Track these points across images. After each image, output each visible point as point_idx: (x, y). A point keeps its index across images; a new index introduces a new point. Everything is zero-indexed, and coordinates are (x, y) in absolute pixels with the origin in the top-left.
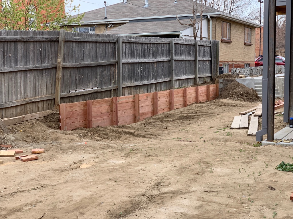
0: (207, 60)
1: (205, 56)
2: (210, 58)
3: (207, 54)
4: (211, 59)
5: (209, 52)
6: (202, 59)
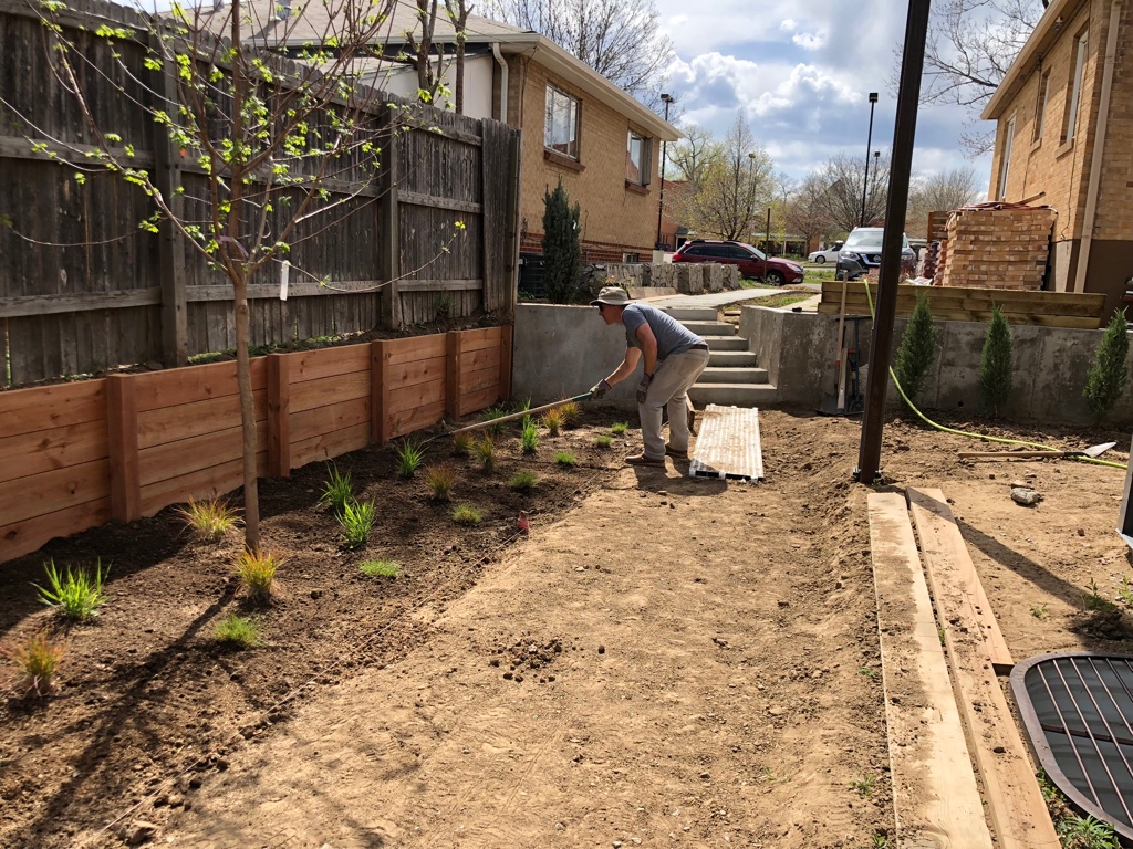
0: (458, 208)
1: (449, 192)
2: (476, 205)
3: (457, 181)
4: (482, 209)
5: (469, 172)
6: (426, 202)
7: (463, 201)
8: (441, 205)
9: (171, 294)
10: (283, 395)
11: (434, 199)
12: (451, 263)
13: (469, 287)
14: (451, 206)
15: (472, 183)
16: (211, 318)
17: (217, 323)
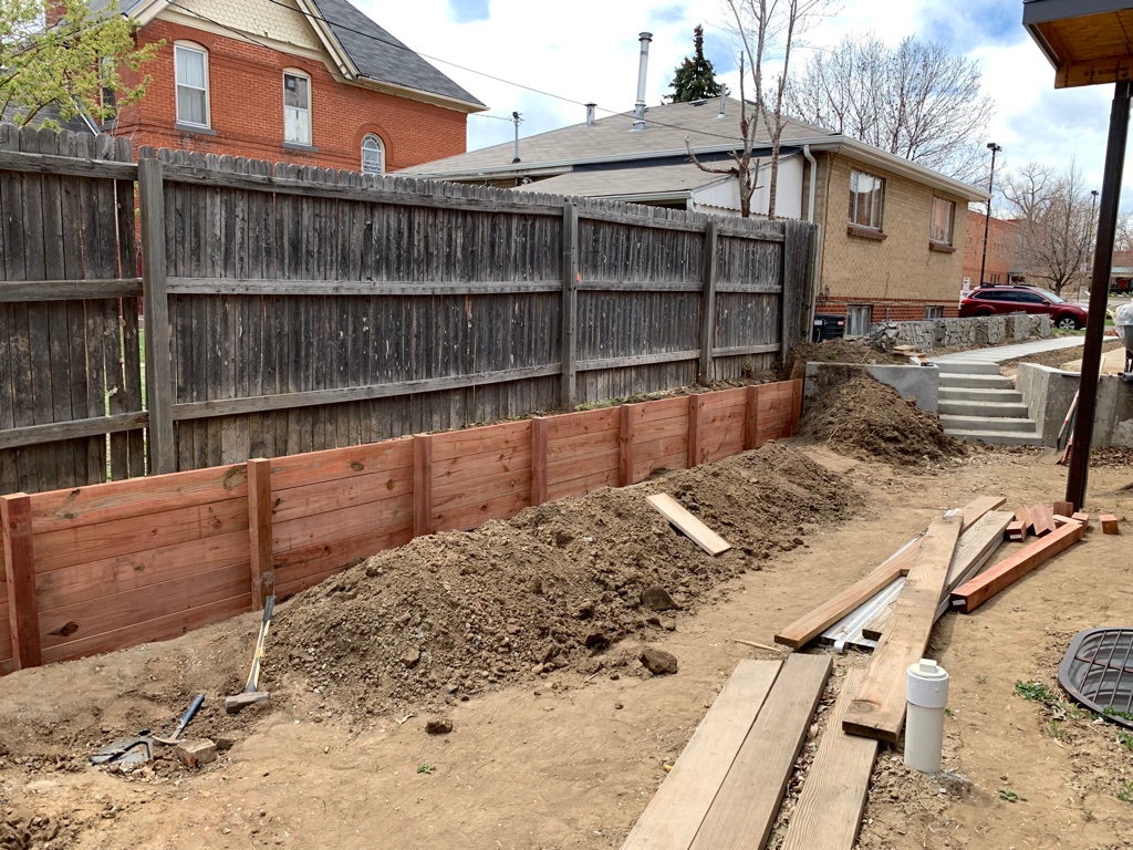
0: (763, 290)
1: (756, 278)
3: (763, 270)
4: (782, 289)
5: (773, 263)
6: (737, 290)
7: (769, 284)
8: (749, 291)
9: (568, 367)
10: (630, 432)
11: (744, 286)
12: (755, 333)
13: (769, 350)
14: (757, 290)
15: (776, 270)
16: (589, 381)
17: (592, 384)
